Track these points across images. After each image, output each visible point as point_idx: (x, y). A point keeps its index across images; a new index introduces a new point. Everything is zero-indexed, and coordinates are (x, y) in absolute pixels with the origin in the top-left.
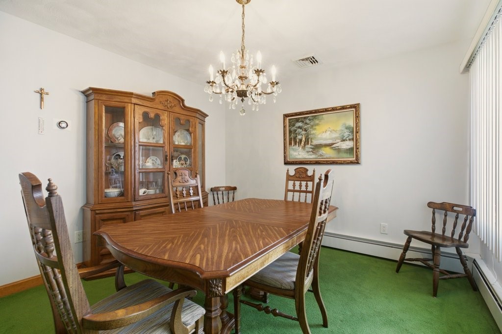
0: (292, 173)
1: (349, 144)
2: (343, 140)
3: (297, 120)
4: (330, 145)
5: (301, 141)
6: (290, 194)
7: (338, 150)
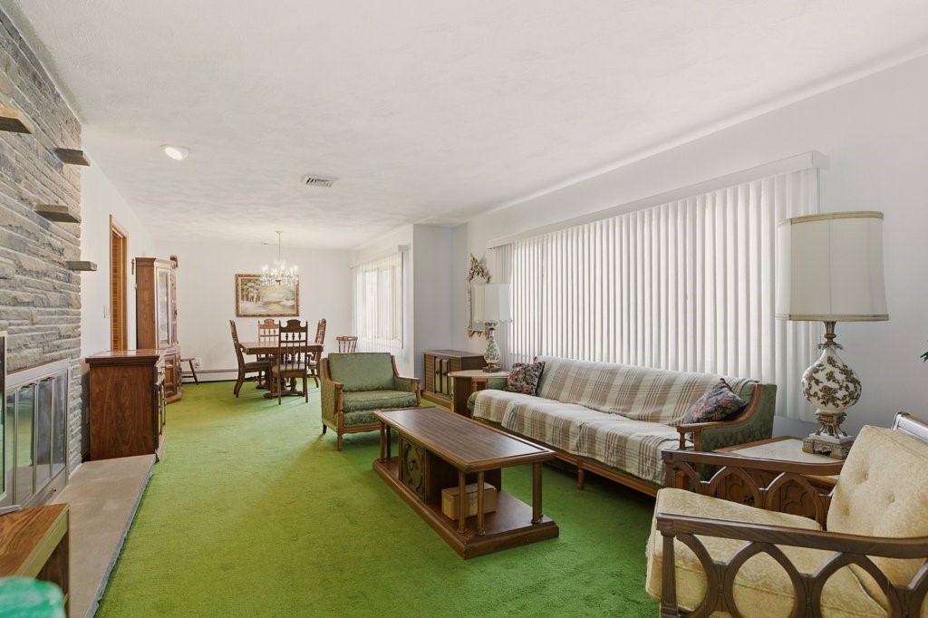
0: (262, 323)
1: (291, 303)
2: (288, 300)
3: (250, 281)
4: (278, 302)
5: (253, 298)
6: (262, 339)
7: (284, 306)
